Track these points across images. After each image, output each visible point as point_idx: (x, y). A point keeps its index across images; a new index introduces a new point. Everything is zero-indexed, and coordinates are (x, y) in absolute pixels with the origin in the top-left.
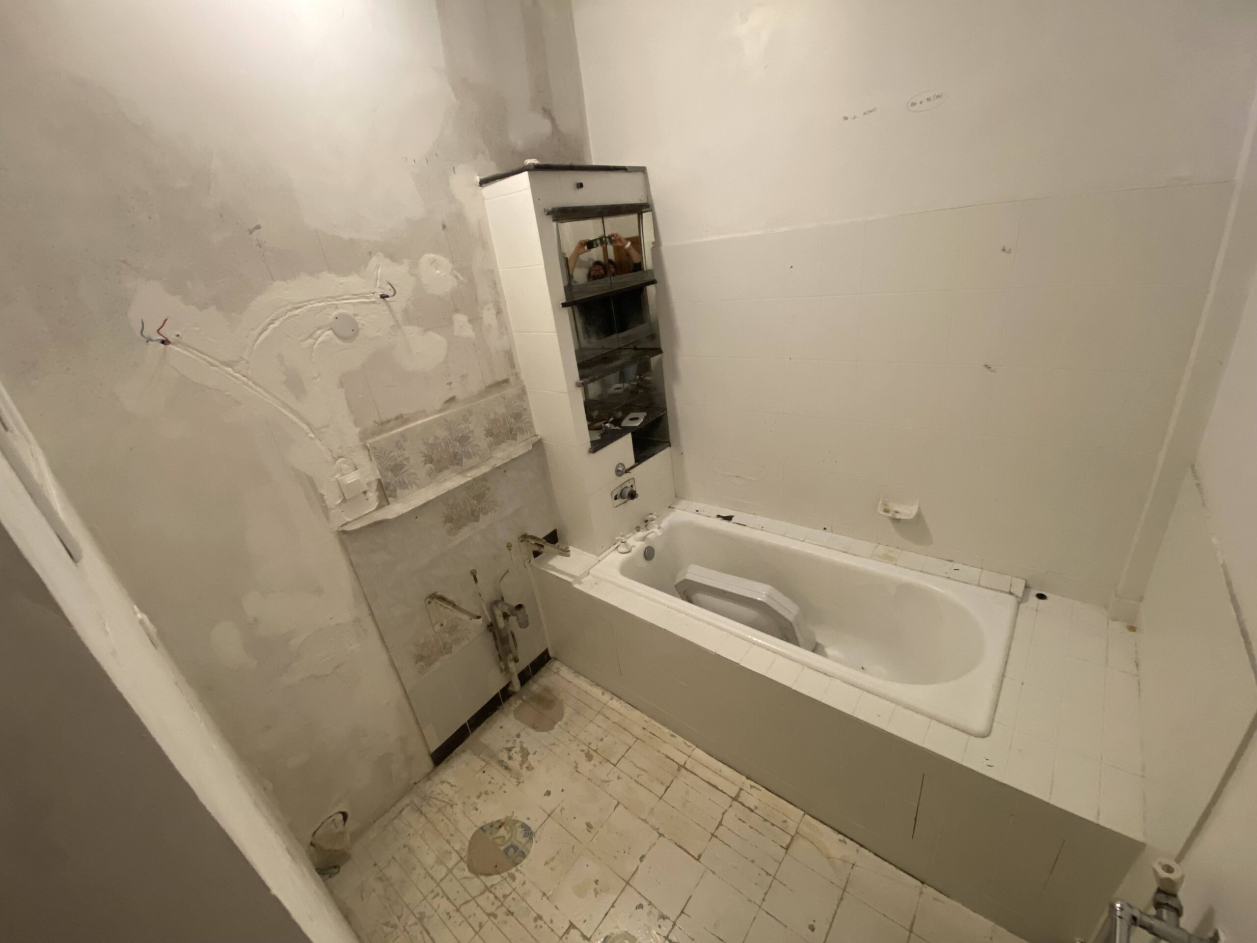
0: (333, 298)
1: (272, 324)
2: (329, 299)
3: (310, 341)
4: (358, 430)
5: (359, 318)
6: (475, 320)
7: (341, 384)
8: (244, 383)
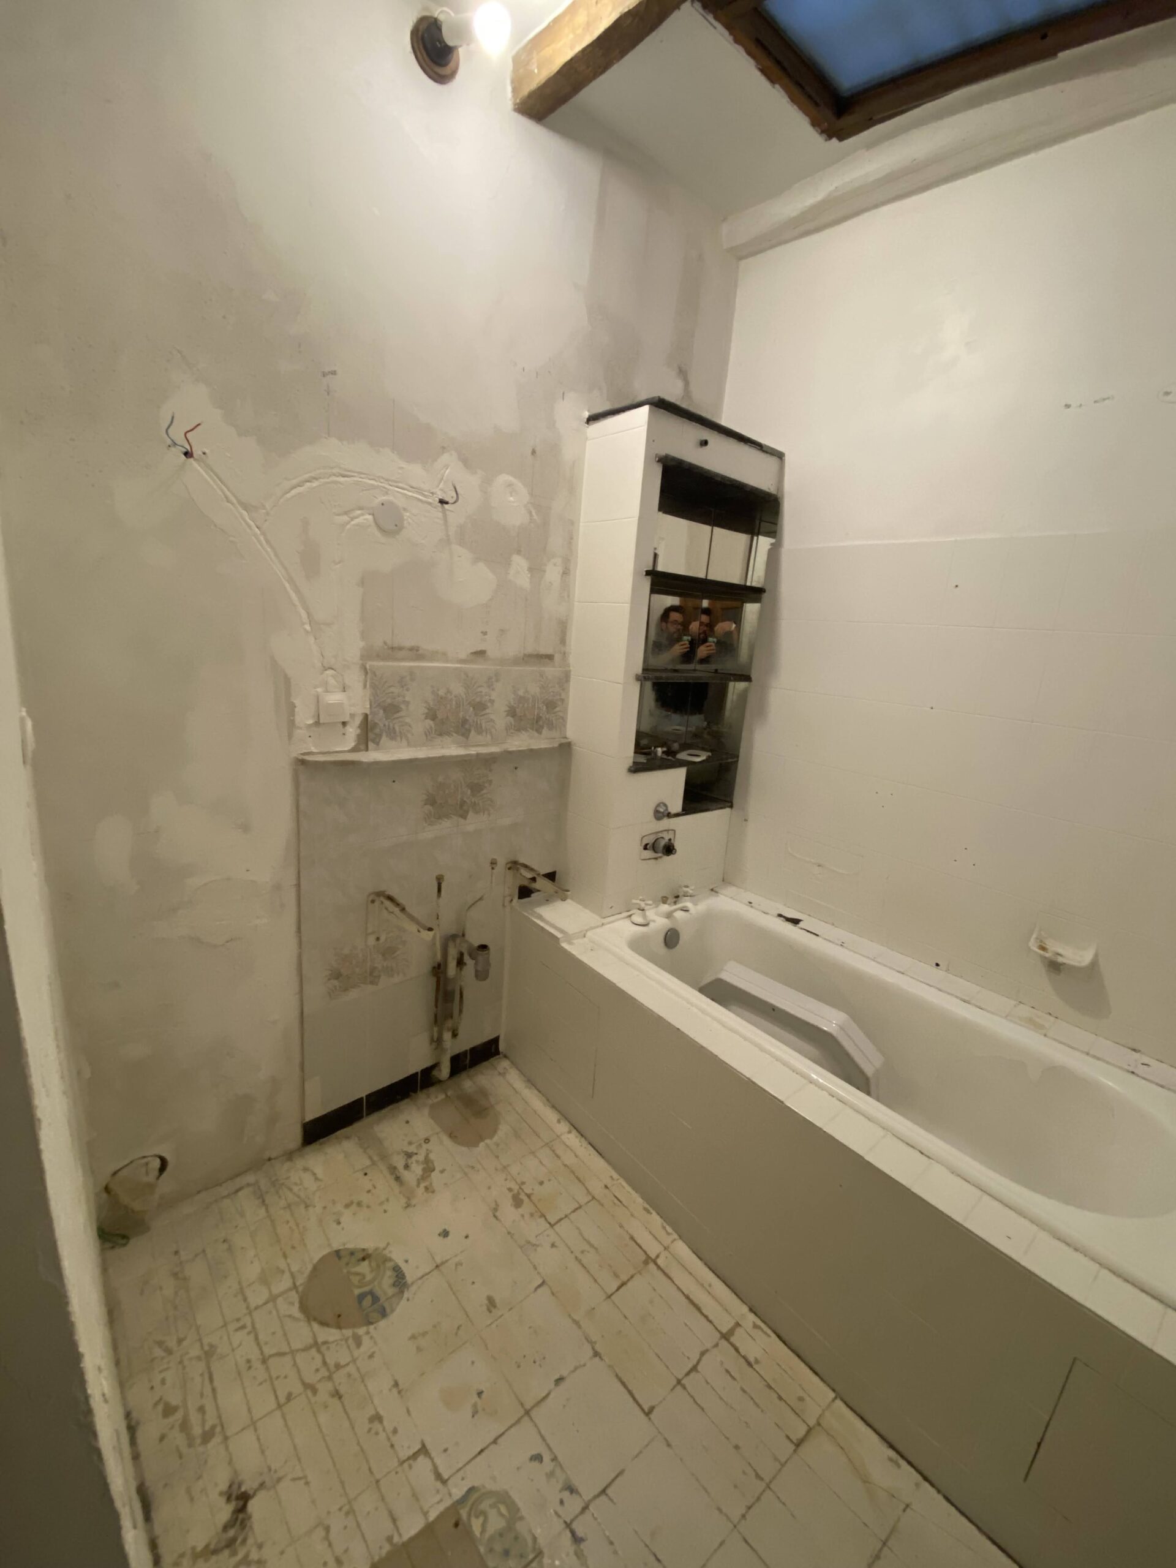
0: (387, 480)
1: (308, 481)
2: (382, 481)
3: (345, 518)
4: (362, 644)
5: (408, 514)
6: (536, 570)
7: (362, 582)
8: (255, 535)
